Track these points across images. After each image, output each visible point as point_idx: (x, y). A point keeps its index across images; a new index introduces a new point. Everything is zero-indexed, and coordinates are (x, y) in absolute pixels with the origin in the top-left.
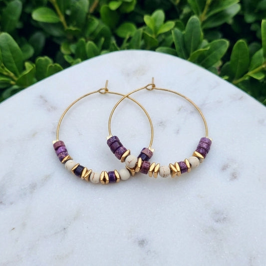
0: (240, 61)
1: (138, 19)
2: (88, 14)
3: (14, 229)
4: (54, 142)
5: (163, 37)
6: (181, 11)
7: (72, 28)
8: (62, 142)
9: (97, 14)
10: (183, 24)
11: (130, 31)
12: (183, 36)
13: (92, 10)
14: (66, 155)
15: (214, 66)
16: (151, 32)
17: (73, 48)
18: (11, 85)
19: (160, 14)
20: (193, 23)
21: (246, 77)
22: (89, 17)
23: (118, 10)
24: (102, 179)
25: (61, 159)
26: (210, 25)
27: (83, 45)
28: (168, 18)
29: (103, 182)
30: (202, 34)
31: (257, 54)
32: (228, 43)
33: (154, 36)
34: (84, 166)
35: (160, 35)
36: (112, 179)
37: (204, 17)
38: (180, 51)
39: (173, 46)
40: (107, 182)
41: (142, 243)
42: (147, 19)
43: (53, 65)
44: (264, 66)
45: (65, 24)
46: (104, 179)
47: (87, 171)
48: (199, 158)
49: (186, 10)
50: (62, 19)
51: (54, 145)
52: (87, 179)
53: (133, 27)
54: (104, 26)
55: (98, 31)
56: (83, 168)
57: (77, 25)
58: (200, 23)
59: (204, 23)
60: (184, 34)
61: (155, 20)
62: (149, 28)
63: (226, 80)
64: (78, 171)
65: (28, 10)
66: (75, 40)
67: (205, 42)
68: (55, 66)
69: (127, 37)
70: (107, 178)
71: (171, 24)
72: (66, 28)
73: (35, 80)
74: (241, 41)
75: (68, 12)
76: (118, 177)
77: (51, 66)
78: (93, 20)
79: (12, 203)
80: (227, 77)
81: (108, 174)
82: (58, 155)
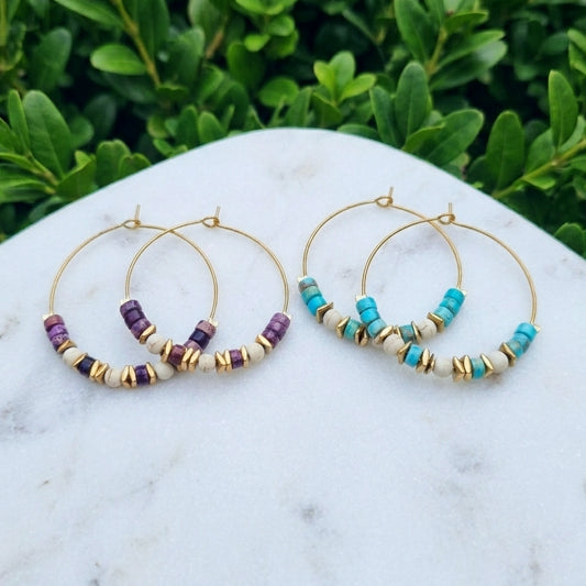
0: (506, 153)
1: (303, 70)
2: (201, 60)
3: (47, 482)
4: (45, 317)
5: (352, 106)
6: (388, 57)
7: (171, 86)
8: (58, 317)
9: (220, 60)
10: (391, 81)
11: (284, 93)
12: (392, 103)
13: (210, 53)
14: (65, 339)
15: (453, 163)
16: (327, 95)
17: (171, 125)
18: (48, 196)
19: (345, 60)
20: (411, 76)
21: (517, 185)
22: (205, 65)
23: (262, 52)
24: (124, 378)
25: (57, 346)
26: (446, 83)
27: (192, 119)
28: (361, 68)
29: (126, 384)
30: (430, 99)
31: (540, 139)
32: (481, 116)
33: (333, 104)
34: (95, 358)
35: (346, 101)
36: (143, 378)
37: (433, 66)
38: (386, 132)
39: (372, 123)
40: (134, 384)
41: (309, 513)
42: (320, 70)
43: (132, 157)
44: (554, 163)
45: (156, 78)
46: (129, 380)
47: (100, 366)
48: (264, 346)
49: (398, 54)
50: (151, 69)
51: (46, 322)
52: (99, 380)
53: (293, 85)
54: (233, 84)
55: (222, 93)
56: (94, 361)
57: (180, 81)
58: (426, 78)
59: (434, 78)
60: (394, 99)
61: (337, 72)
62: (324, 87)
63: (479, 189)
64: (84, 367)
65: (82, 51)
66: (176, 110)
67: (436, 115)
68: (136, 158)
69: (280, 105)
70: (134, 378)
71: (369, 79)
72: (158, 85)
73: (94, 186)
74: (507, 113)
75: (163, 57)
76: (152, 374)
77: (128, 159)
78: (212, 70)
79: (43, 431)
80: (480, 185)
81: (135, 370)
82: (51, 339)
